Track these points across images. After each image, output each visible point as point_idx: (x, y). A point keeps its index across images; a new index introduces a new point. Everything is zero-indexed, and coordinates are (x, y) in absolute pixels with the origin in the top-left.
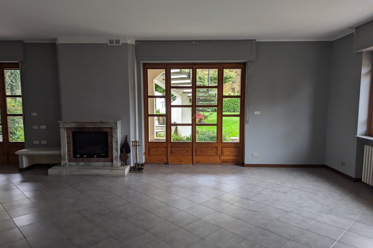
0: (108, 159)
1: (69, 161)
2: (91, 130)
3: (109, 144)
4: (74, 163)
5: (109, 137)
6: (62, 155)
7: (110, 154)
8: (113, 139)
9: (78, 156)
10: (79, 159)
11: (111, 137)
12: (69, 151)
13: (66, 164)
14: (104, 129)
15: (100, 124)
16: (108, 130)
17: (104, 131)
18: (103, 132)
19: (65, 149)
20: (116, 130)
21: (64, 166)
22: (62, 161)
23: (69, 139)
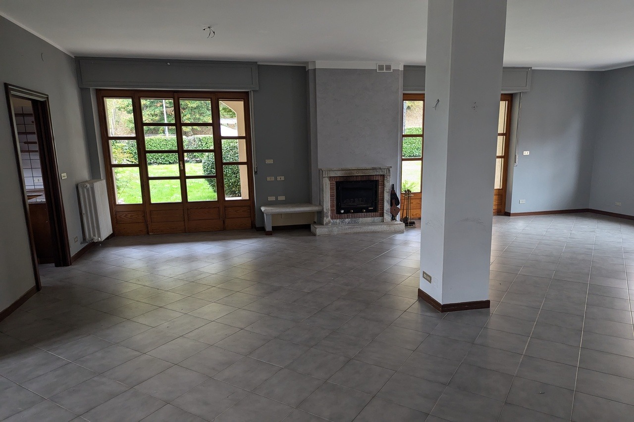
0: (377, 213)
1: (332, 218)
2: (359, 179)
3: (379, 195)
4: (338, 221)
5: (380, 187)
6: (325, 210)
7: (379, 208)
8: (385, 188)
9: (342, 211)
10: (343, 215)
11: (382, 187)
12: (332, 206)
13: (330, 222)
14: (375, 176)
15: (371, 171)
16: (379, 178)
17: (375, 179)
18: (373, 181)
19: (327, 203)
20: (388, 177)
21: (327, 224)
22: (325, 218)
23: (333, 191)
